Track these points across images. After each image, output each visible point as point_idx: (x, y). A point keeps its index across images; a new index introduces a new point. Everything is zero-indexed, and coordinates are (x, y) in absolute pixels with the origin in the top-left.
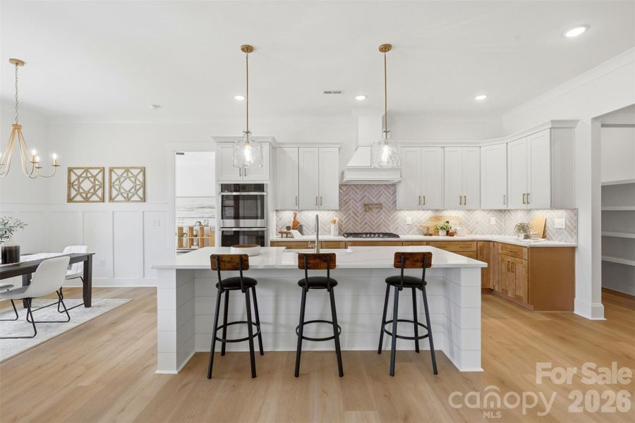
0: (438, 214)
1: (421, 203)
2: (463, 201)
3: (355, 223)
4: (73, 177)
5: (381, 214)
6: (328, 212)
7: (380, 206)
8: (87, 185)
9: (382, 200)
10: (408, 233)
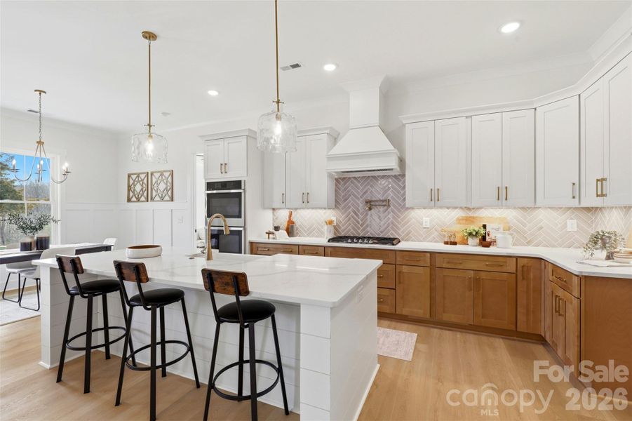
0: (471, 214)
1: (435, 198)
2: (502, 195)
3: (355, 225)
4: (131, 182)
5: (389, 213)
6: (324, 211)
7: (386, 203)
8: (138, 188)
9: (390, 195)
10: (424, 240)
